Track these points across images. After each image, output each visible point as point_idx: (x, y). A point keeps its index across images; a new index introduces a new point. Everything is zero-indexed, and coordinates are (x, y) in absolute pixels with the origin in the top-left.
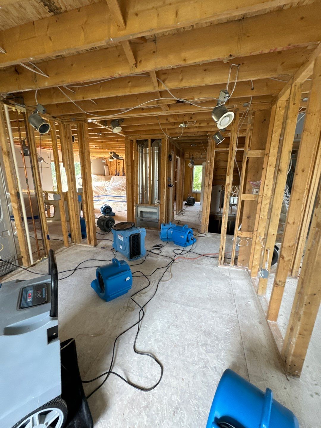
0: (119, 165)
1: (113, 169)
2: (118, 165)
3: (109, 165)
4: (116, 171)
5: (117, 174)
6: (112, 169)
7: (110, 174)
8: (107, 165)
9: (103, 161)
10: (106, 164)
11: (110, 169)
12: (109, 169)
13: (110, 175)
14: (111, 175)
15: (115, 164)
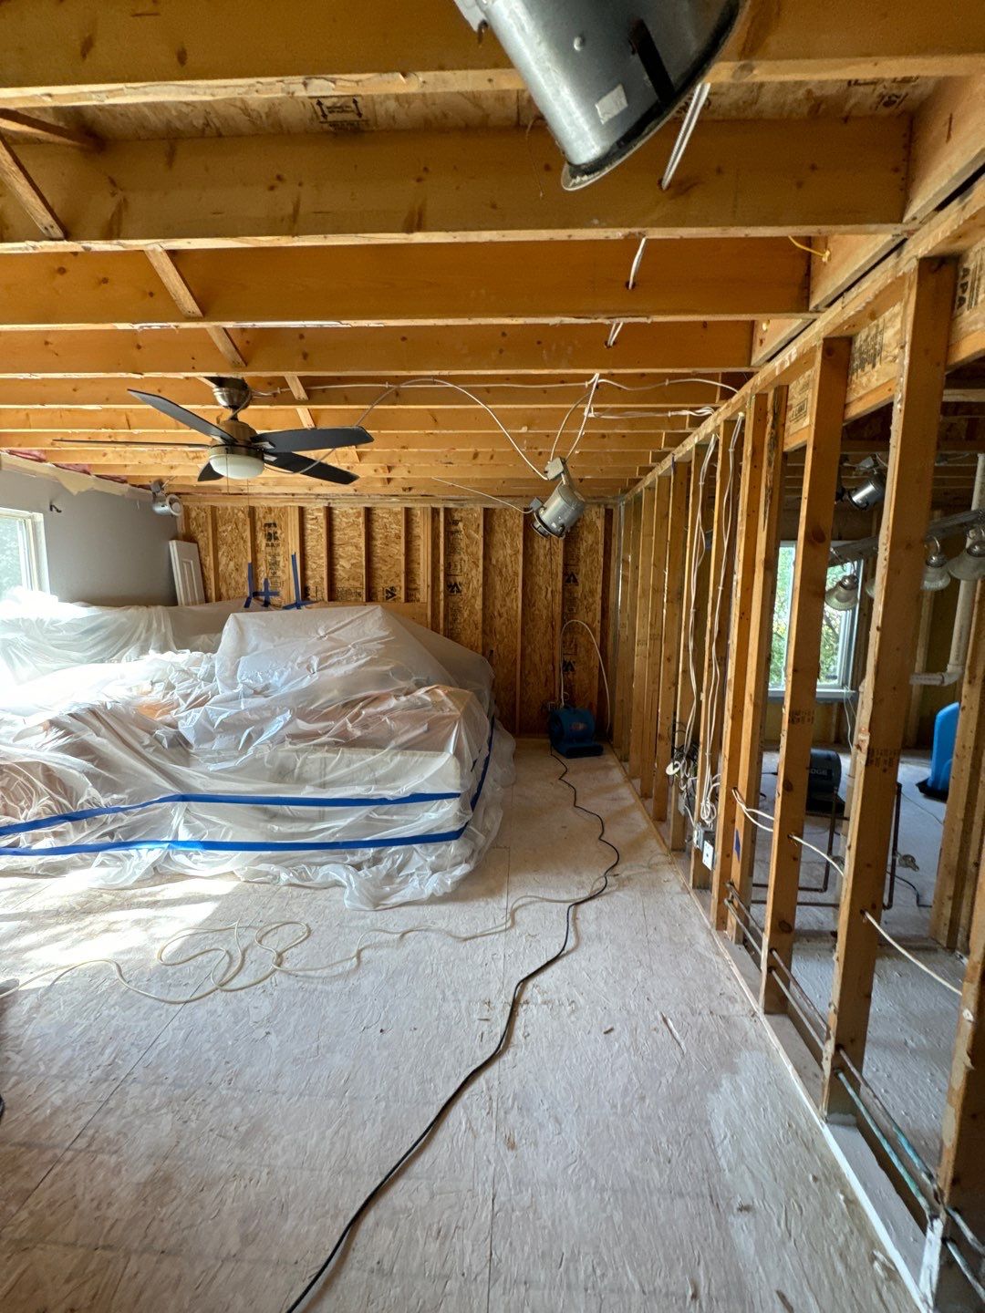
0: (269, 537)
1: (233, 565)
2: (262, 540)
3: (205, 538)
4: (253, 576)
5: (255, 594)
6: (223, 560)
7: (213, 593)
8: (189, 538)
9: (159, 509)
10: (181, 529)
11: (209, 561)
12: (202, 565)
13: (207, 600)
14: (219, 598)
15: (247, 534)
